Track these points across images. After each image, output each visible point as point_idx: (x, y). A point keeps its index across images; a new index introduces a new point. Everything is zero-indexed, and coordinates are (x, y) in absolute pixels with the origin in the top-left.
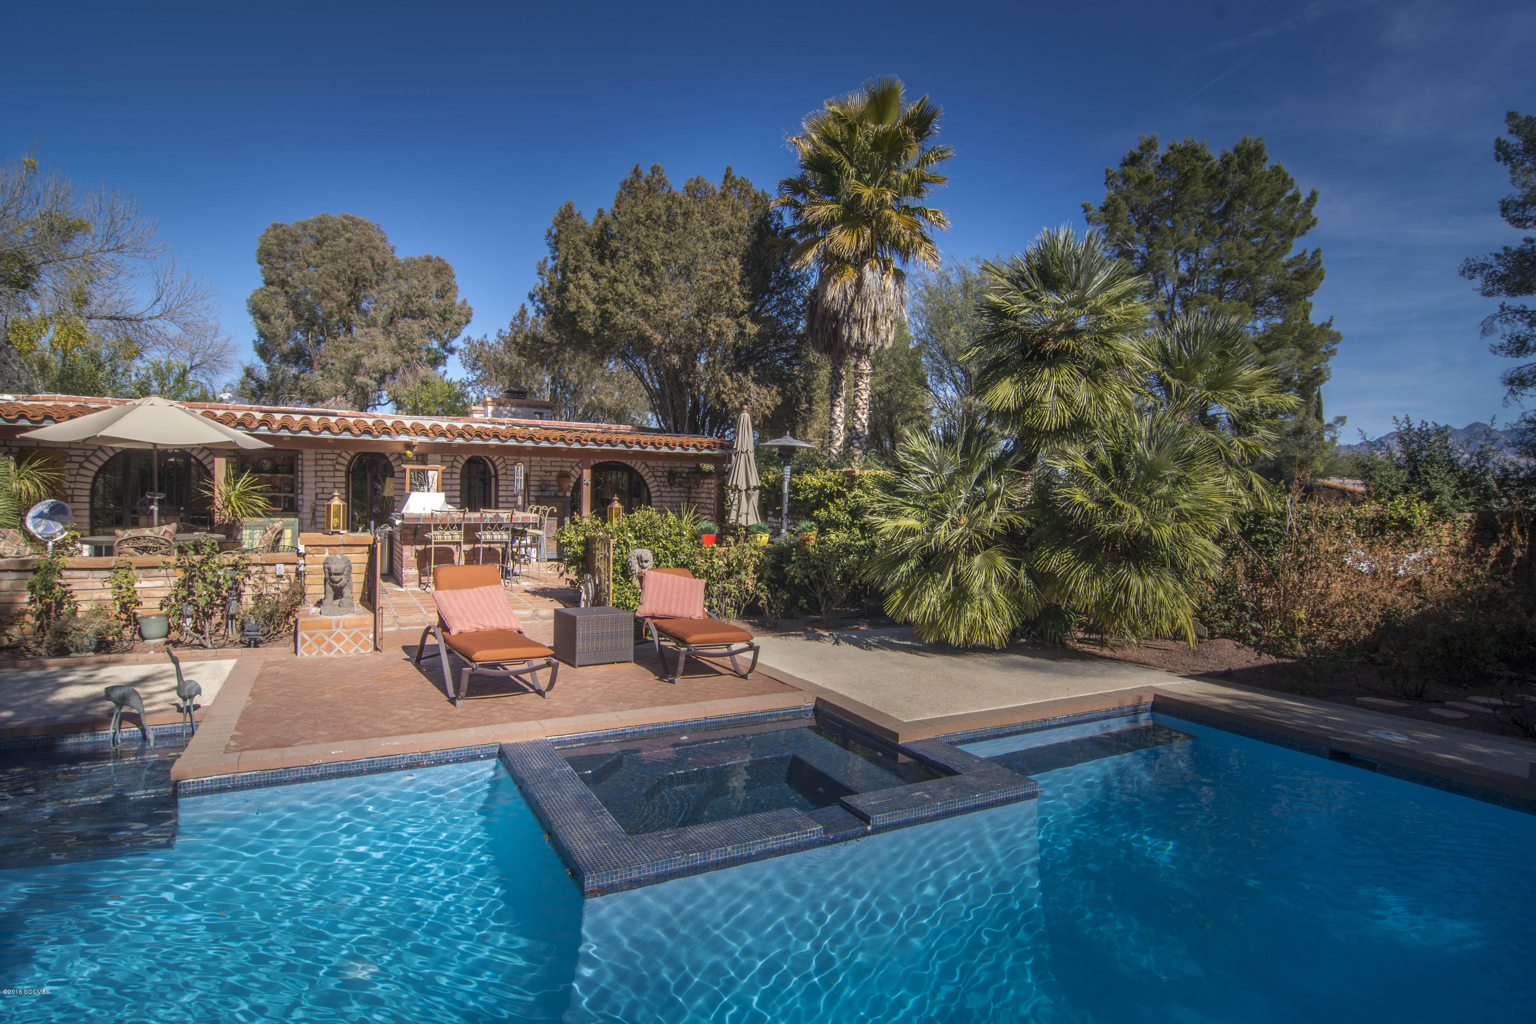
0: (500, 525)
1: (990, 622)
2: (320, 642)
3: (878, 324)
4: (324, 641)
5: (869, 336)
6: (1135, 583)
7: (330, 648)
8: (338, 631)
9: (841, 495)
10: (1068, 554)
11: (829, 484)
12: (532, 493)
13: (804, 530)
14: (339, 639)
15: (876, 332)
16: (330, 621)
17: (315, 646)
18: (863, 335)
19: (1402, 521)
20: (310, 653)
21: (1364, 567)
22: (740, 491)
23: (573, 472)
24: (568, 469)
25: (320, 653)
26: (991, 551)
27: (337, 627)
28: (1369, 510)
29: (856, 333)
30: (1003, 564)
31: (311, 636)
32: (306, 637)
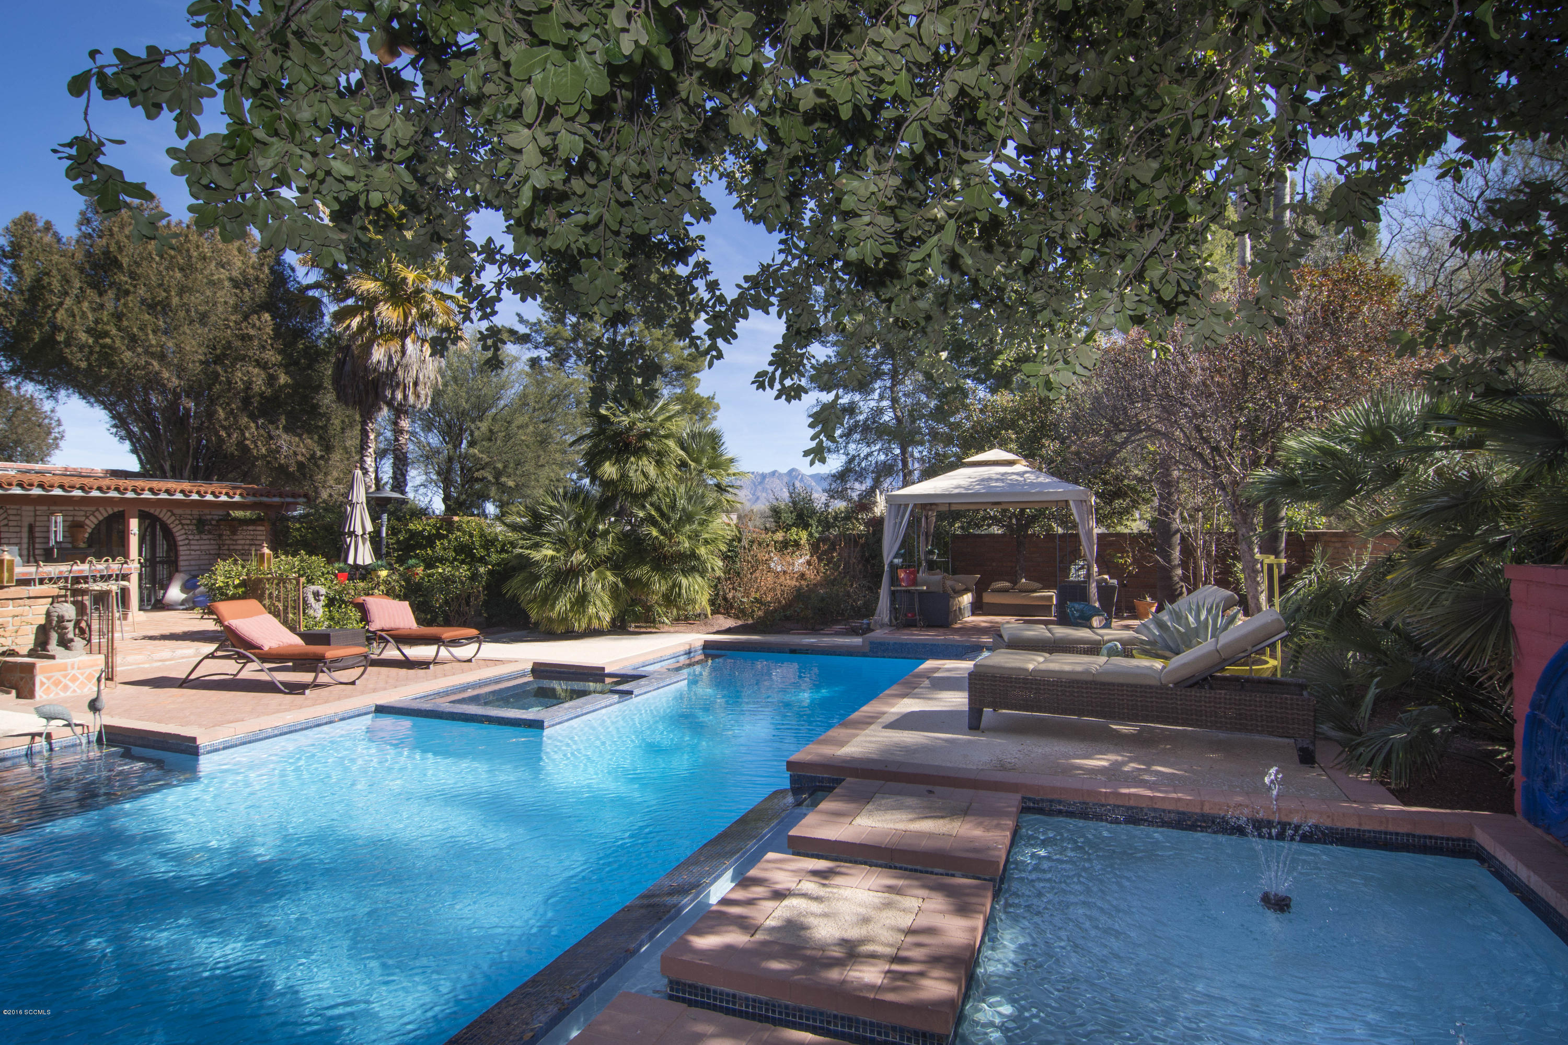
0: (111, 576)
1: (601, 613)
2: (57, 683)
3: (419, 388)
4: (60, 682)
5: (411, 399)
6: (684, 582)
7: (66, 688)
8: (74, 672)
9: (441, 537)
10: (646, 568)
11: (428, 528)
12: (37, 546)
13: (413, 566)
14: (74, 679)
15: (418, 396)
16: (66, 664)
17: (53, 688)
18: (405, 397)
19: (795, 541)
20: (48, 694)
21: (779, 569)
22: (357, 536)
23: (87, 522)
24: (83, 519)
25: (57, 694)
26: (601, 568)
27: (73, 668)
28: (779, 536)
29: (399, 396)
30: (610, 577)
31: (48, 679)
32: (44, 680)
